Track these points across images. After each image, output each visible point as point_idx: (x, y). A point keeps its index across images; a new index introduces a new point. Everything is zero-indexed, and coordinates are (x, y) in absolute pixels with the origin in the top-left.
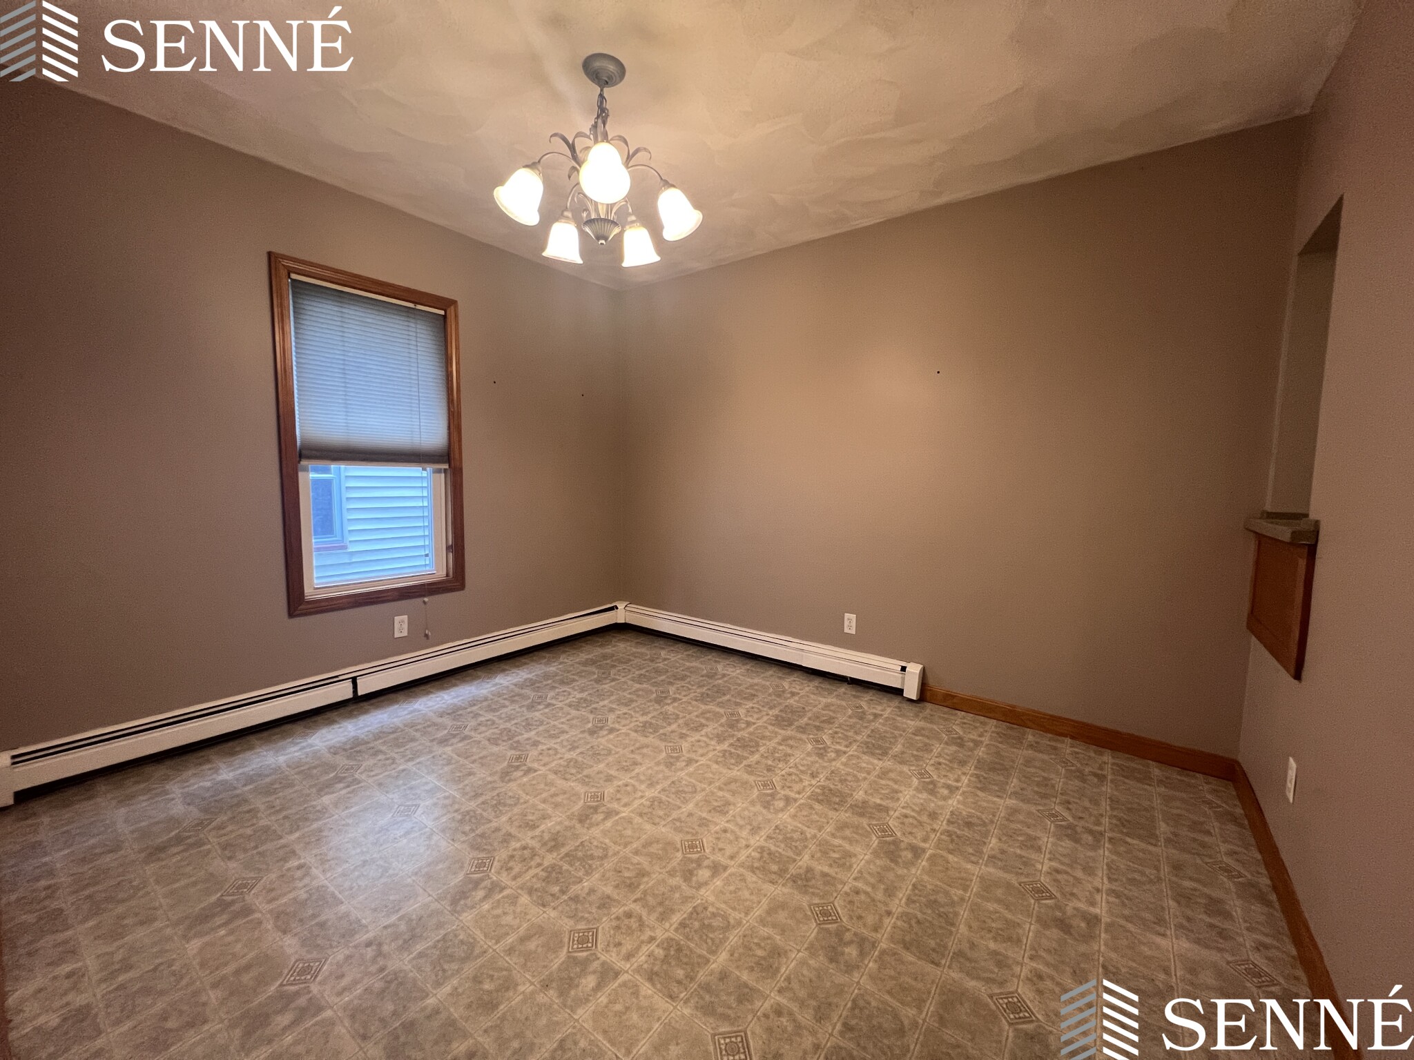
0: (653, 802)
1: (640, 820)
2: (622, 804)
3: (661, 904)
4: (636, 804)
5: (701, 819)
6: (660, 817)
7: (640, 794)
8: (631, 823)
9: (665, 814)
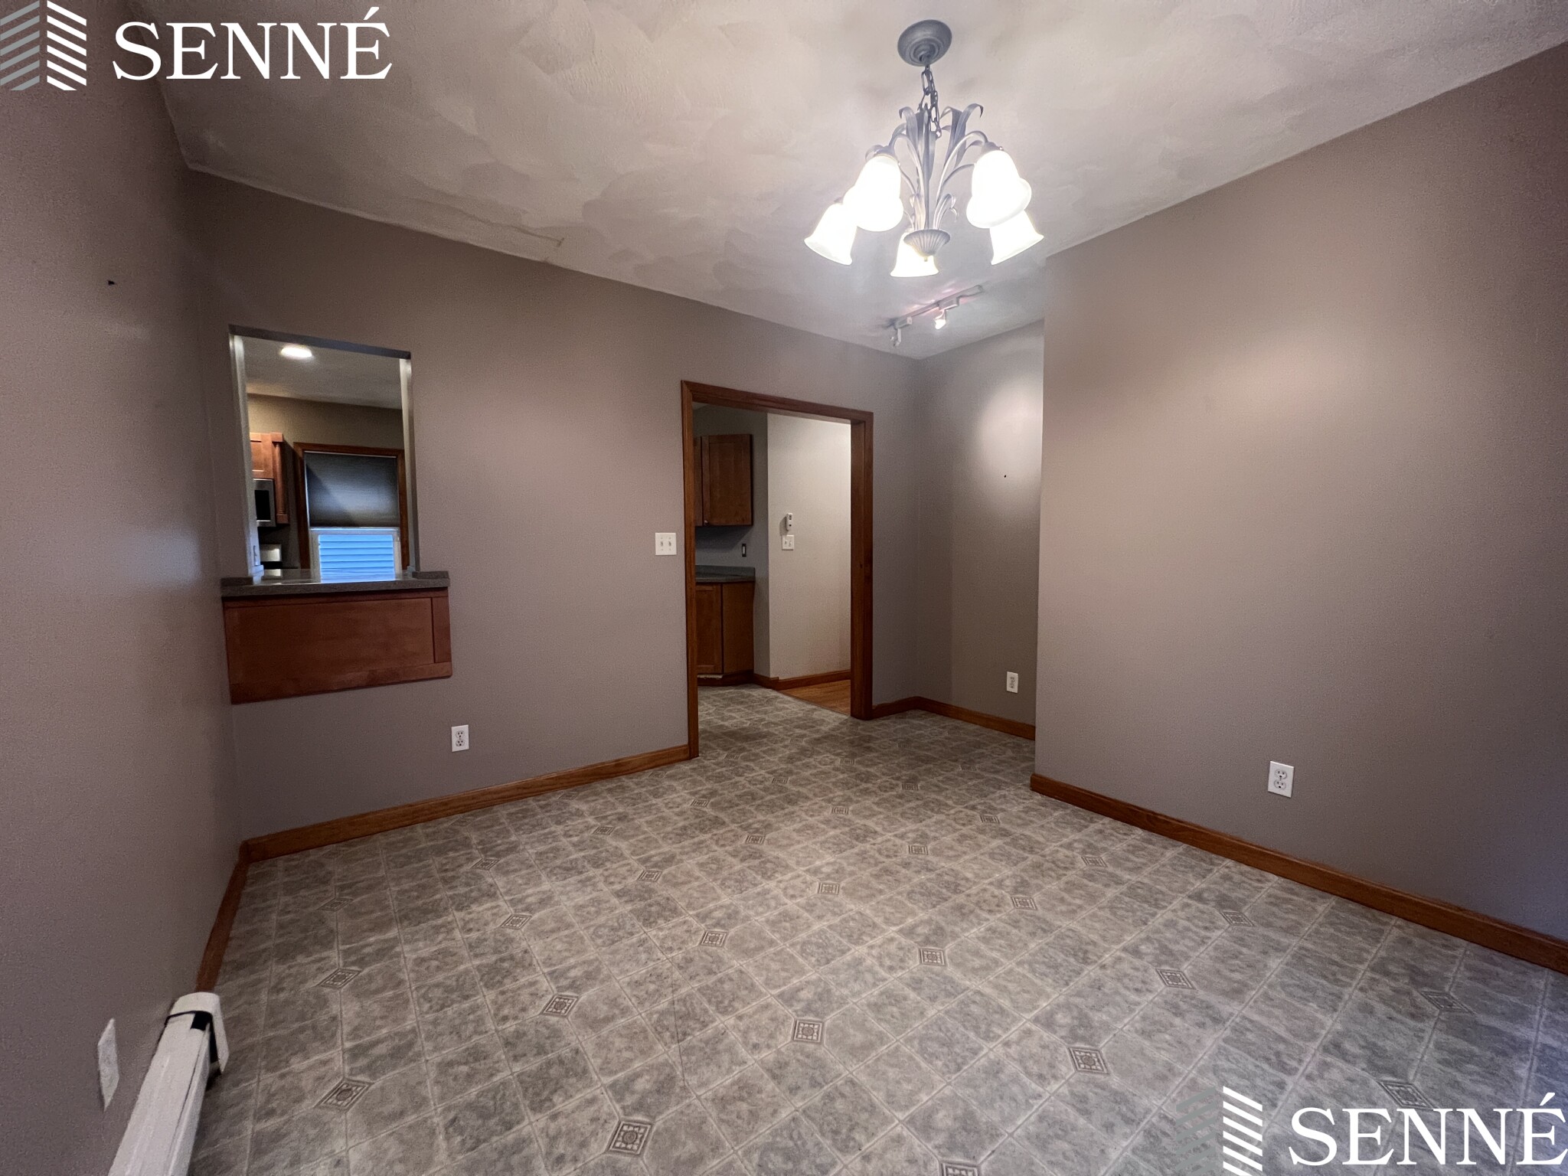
0: (859, 938)
1: (876, 920)
2: (896, 943)
3: (865, 858)
4: (879, 940)
5: (810, 911)
6: (853, 919)
7: (874, 952)
8: (886, 918)
9: (847, 922)
